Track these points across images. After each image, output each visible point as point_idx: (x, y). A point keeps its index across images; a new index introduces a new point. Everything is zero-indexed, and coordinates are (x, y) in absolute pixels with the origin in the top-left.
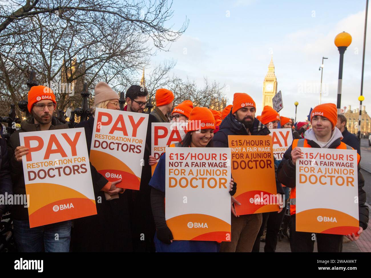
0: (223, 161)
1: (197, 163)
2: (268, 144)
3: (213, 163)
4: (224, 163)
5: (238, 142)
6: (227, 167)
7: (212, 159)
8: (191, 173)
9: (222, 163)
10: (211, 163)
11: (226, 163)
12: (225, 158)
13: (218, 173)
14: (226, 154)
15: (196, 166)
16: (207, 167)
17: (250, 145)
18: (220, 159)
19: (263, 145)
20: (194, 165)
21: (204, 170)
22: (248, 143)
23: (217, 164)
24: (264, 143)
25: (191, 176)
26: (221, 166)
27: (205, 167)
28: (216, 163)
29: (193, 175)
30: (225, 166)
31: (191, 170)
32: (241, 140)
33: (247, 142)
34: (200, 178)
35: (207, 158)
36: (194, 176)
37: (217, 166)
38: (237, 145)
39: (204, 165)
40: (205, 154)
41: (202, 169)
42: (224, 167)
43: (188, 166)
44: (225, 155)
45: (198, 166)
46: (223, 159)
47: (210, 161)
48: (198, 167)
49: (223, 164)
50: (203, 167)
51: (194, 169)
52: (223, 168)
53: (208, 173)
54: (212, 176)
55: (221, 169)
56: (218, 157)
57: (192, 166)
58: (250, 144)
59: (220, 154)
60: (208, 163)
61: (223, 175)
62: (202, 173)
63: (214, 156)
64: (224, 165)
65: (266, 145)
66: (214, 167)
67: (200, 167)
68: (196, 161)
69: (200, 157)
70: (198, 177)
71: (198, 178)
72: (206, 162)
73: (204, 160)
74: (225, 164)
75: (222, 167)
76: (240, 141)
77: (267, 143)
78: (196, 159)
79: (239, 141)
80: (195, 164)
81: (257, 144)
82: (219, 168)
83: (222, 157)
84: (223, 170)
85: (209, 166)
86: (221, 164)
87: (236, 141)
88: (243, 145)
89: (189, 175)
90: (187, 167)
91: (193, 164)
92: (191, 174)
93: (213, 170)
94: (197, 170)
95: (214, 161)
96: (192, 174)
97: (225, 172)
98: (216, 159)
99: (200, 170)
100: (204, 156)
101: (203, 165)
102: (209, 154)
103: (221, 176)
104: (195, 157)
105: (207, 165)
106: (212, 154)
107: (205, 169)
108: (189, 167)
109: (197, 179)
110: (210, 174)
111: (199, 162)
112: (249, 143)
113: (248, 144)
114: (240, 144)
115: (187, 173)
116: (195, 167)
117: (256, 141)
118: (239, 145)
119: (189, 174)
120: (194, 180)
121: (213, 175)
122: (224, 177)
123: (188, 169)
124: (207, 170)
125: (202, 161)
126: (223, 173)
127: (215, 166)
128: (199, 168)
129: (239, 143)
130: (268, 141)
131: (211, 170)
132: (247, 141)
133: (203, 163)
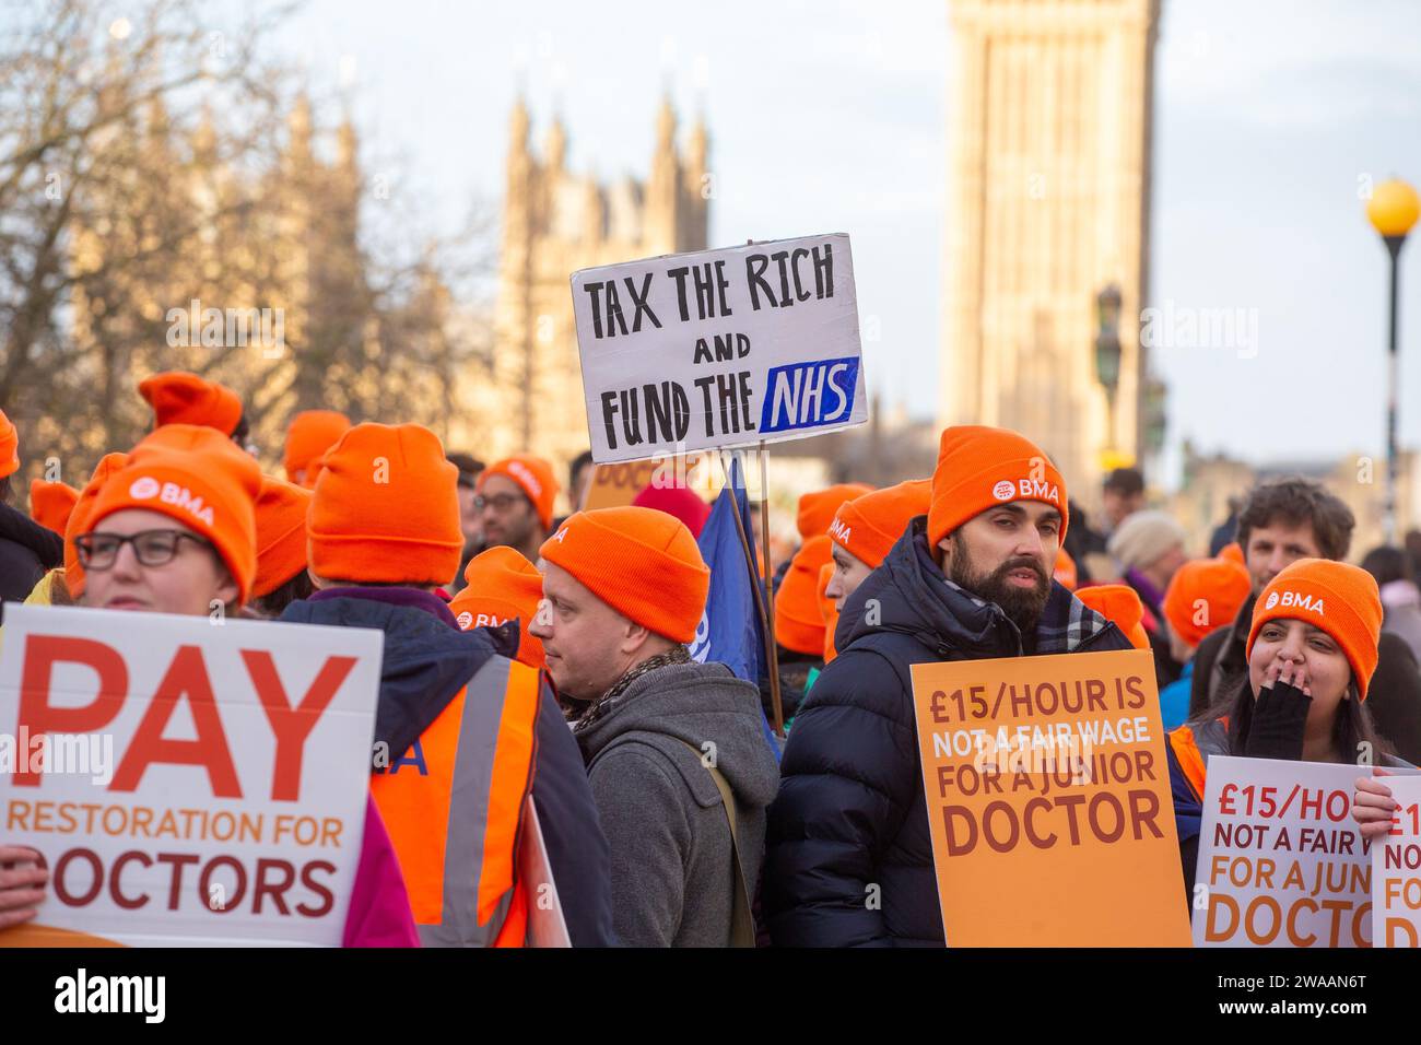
2: (1136, 700)
5: (966, 697)
17: (1030, 713)
19: (1104, 708)
22: (1021, 701)
24: (1110, 697)
32: (981, 689)
33: (1018, 696)
38: (962, 718)
58: (1034, 704)
65: (1121, 706)
76: (978, 695)
77: (1128, 697)
79: (973, 690)
81: (1073, 703)
87: (958, 695)
88: (993, 716)
112: (1027, 700)
113: (1022, 707)
114: (979, 708)
117: (1063, 685)
118: (975, 713)
129: (969, 706)
130: (1134, 685)
132: (1013, 689)
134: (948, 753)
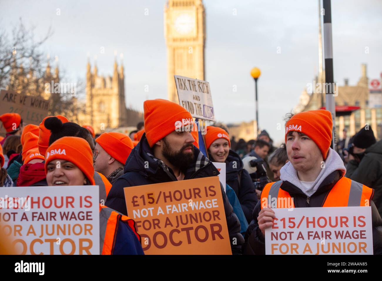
0: (85, 210)
1: (41, 214)
3: (68, 213)
4: (87, 212)
6: (91, 219)
7: (67, 207)
8: (31, 230)
9: (83, 213)
10: (64, 213)
11: (91, 212)
12: (88, 204)
13: (77, 230)
14: (90, 197)
15: (39, 218)
16: (58, 220)
18: (81, 206)
20: (36, 217)
21: (53, 226)
23: (75, 215)
25: (32, 237)
26: (82, 218)
27: (55, 220)
28: (73, 213)
29: (35, 235)
30: (89, 218)
31: (31, 227)
32: (152, 194)
34: (47, 240)
35: (59, 204)
36: (37, 237)
37: (75, 218)
39: (53, 216)
40: (55, 198)
41: (50, 223)
42: (87, 219)
43: (26, 218)
44: (88, 199)
45: (43, 218)
46: (86, 206)
47: (64, 209)
48: (44, 220)
49: (85, 215)
50: (51, 220)
51: (37, 224)
52: (86, 222)
53: (60, 231)
54: (67, 236)
55: (83, 223)
56: (76, 203)
57: (33, 220)
59: (81, 198)
60: (61, 213)
61: (86, 234)
62: (50, 231)
63: (69, 201)
64: (88, 216)
66: (70, 220)
67: (47, 220)
68: (39, 211)
69: (47, 202)
70: (43, 239)
71: (44, 241)
72: (57, 211)
73: (53, 209)
74: (89, 214)
75: (84, 219)
76: (151, 196)
78: (39, 207)
80: (38, 215)
82: (79, 222)
83: (84, 203)
84: (86, 225)
85: (62, 218)
86: (81, 214)
88: (157, 203)
89: (28, 235)
90: (24, 220)
91: (35, 215)
92: (31, 233)
93: (69, 225)
94: (42, 226)
95: (70, 210)
96: (34, 232)
97: (88, 227)
98: (73, 207)
99: (47, 226)
100: (53, 201)
101: (51, 217)
102: (62, 198)
103: (82, 236)
104: (38, 203)
105: (58, 217)
106: (67, 198)
107: (55, 223)
108: (27, 220)
109: (41, 242)
110: (64, 233)
111: (43, 210)
115: (24, 232)
116: (38, 220)
118: (150, 202)
119: (29, 232)
120: (37, 244)
121: (69, 234)
122: (88, 236)
123: (25, 225)
124: (59, 226)
125: (49, 210)
126: (86, 230)
127: (71, 218)
128: (45, 223)
131: (65, 225)
133: (51, 213)
134: (139, 216)
